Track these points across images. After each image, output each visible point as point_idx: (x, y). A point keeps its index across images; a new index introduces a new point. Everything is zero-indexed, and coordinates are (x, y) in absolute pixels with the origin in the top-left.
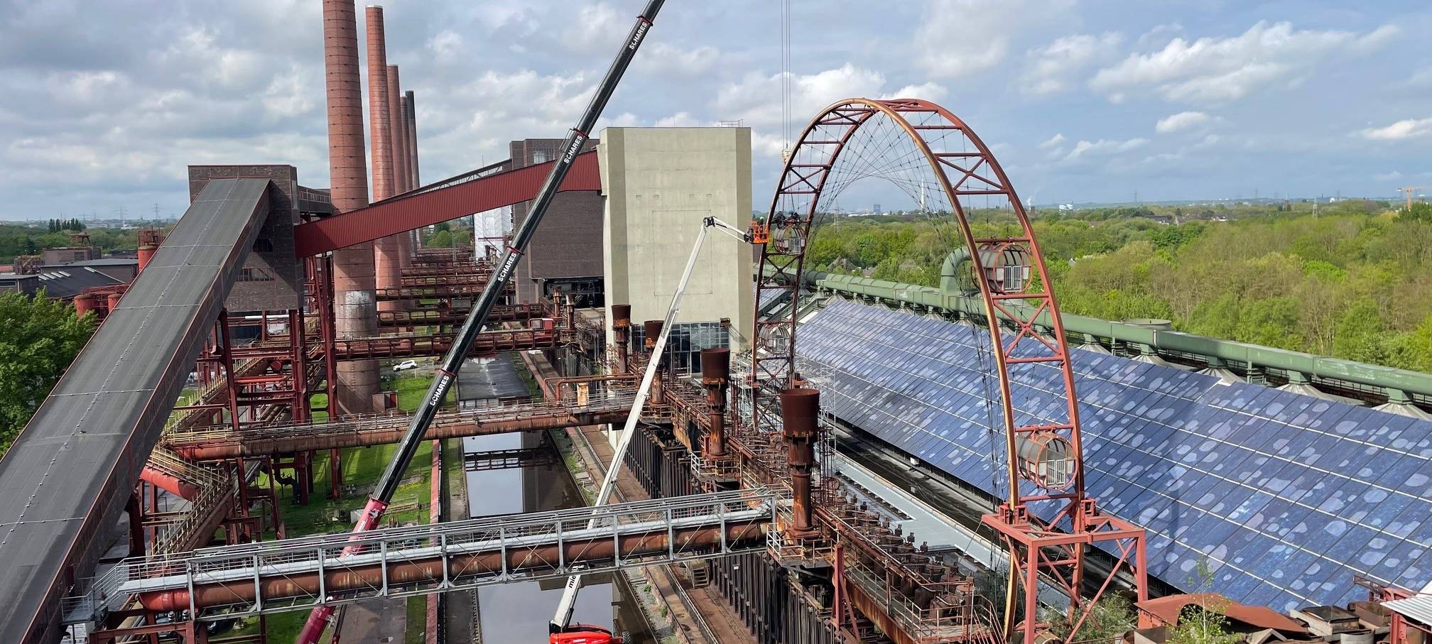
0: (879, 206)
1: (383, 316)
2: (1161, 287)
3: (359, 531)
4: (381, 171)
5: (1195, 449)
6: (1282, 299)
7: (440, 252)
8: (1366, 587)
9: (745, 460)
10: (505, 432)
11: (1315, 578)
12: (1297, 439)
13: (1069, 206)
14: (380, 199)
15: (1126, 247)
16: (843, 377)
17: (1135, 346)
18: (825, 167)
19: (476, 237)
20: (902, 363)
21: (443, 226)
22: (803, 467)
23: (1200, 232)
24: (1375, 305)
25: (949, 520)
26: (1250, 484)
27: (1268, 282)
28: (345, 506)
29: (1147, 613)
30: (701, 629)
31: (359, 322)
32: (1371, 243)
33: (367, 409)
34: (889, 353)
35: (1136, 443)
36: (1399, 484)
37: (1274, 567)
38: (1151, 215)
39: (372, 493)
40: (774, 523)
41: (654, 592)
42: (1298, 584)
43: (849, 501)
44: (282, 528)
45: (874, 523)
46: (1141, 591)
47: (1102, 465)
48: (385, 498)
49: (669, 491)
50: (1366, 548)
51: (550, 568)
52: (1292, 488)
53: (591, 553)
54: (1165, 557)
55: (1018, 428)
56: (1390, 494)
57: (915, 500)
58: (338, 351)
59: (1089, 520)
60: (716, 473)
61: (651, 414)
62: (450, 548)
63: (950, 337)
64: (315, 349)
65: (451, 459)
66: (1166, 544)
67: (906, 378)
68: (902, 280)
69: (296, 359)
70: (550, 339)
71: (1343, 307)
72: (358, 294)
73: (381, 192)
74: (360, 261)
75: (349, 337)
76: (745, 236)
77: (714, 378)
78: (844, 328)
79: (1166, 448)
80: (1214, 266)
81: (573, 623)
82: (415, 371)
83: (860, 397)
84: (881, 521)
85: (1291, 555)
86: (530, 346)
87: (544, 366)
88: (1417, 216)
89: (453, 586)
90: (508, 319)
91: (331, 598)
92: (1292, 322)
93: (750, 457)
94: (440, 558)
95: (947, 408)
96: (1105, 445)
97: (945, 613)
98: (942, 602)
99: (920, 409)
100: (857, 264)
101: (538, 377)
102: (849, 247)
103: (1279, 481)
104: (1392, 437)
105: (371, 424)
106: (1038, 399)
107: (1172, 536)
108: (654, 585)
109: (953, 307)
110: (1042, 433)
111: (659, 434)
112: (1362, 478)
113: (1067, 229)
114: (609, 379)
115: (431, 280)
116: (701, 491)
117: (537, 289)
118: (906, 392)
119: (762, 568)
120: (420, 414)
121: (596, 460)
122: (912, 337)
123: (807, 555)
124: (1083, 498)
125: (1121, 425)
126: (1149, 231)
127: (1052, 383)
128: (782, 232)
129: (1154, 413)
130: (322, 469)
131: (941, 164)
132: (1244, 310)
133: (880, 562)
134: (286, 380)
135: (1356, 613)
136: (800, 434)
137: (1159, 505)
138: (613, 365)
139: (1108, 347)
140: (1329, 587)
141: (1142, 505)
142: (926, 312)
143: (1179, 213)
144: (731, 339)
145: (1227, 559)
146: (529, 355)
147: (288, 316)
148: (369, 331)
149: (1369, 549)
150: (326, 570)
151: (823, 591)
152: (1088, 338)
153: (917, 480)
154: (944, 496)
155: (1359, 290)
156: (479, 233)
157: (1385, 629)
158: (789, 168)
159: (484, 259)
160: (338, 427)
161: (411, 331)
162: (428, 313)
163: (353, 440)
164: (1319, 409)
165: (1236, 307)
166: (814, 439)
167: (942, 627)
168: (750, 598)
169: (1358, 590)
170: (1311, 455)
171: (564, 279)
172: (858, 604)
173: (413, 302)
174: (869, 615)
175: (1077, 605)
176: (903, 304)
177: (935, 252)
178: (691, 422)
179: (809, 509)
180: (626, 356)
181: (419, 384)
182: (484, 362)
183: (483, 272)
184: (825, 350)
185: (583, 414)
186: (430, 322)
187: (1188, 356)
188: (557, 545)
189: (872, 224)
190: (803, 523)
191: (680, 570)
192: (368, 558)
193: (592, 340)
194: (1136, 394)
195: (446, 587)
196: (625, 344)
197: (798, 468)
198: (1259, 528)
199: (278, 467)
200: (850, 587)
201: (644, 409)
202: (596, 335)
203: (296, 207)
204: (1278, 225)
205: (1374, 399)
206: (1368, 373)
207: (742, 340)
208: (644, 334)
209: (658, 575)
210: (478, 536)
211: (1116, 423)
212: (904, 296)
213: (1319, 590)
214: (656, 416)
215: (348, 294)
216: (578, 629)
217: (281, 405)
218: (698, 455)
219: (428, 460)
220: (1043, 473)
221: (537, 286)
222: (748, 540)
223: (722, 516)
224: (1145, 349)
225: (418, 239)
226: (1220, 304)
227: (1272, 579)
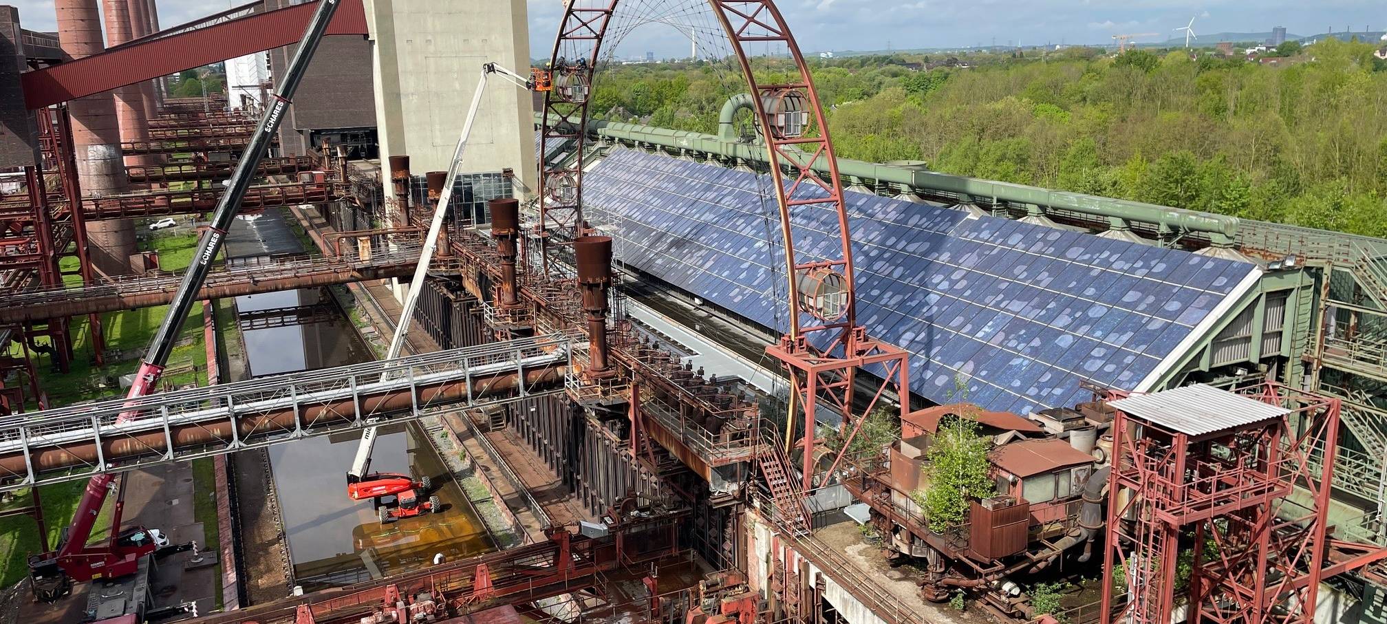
0: (652, 54)
1: (133, 171)
2: (912, 130)
3: (134, 396)
4: (114, 12)
5: (947, 278)
6: (1016, 140)
7: (188, 101)
8: (1090, 389)
9: (539, 307)
10: (283, 289)
11: (1046, 384)
12: (1033, 264)
13: (830, 54)
14: (116, 44)
15: (882, 93)
16: (629, 225)
17: (895, 186)
18: (607, 12)
19: (230, 86)
20: (684, 209)
21: (189, 74)
22: (598, 312)
23: (946, 78)
24: (1093, 144)
25: (732, 353)
26: (994, 306)
27: (1004, 125)
28: (113, 371)
29: (910, 424)
30: (501, 468)
31: (106, 178)
32: (1091, 87)
33: (127, 271)
34: (673, 200)
35: (896, 275)
36: (1116, 301)
37: (1013, 378)
38: (903, 63)
39: (144, 357)
40: (570, 366)
41: (451, 438)
42: (1033, 391)
43: (642, 342)
44: (44, 397)
45: (666, 360)
46: (903, 406)
47: (868, 296)
48: (160, 361)
49: (460, 342)
50: (1089, 357)
51: (346, 421)
52: (1029, 308)
53: (387, 405)
54: (921, 374)
55: (798, 266)
56: (1109, 309)
57: (701, 337)
58: (86, 211)
59: (860, 346)
60: (510, 322)
61: (439, 266)
62: (237, 408)
63: (729, 183)
64: (60, 208)
65: (223, 319)
66: (922, 363)
67: (689, 223)
68: (678, 127)
69: (39, 219)
70: (322, 193)
71: (1065, 146)
72: (101, 149)
73: (116, 37)
74: (101, 111)
75: (96, 194)
76: (527, 83)
77: (504, 229)
78: (627, 176)
79: (923, 278)
80: (958, 110)
81: (371, 472)
82: (174, 230)
83: (645, 243)
84: (672, 359)
85: (1027, 366)
86: (302, 201)
87: (317, 221)
88: (1130, 62)
89: (245, 445)
90: (274, 172)
91: (110, 465)
92: (1023, 161)
93: (544, 304)
94: (228, 419)
95: (728, 250)
96: (870, 278)
97: (734, 437)
98: (732, 427)
99: (703, 252)
100: (633, 112)
101: (312, 233)
102: (625, 96)
103: (1018, 302)
104: (1112, 260)
105: (133, 286)
106: (810, 238)
107: (928, 355)
108: (451, 431)
109: (731, 153)
110: (819, 270)
111: (448, 286)
112: (1087, 297)
113: (829, 76)
114: (390, 233)
115: (183, 132)
116: (494, 339)
117: (303, 141)
118: (689, 236)
119: (558, 408)
120: (190, 274)
121: (381, 314)
122: (693, 184)
123: (605, 393)
124: (854, 327)
125: (884, 259)
126: (902, 78)
127: (824, 223)
128: (566, 79)
129: (911, 248)
130: (80, 334)
131: (724, 9)
132: (984, 151)
133: (674, 395)
134: (29, 242)
135: (1082, 412)
136: (594, 280)
137: (916, 329)
138: (393, 218)
139: (872, 188)
140: (1058, 391)
141: (902, 329)
142: (706, 158)
143: (927, 60)
144: (515, 189)
145: (974, 372)
146: (300, 210)
147: (24, 173)
148: (118, 189)
149: (1092, 357)
150: (104, 438)
151: (619, 425)
152: (854, 180)
153: (701, 318)
154: (726, 331)
155: (1080, 130)
156: (232, 81)
157: (1106, 425)
158: (570, 12)
159: (241, 109)
160: (97, 291)
161: (164, 187)
162: (184, 168)
163: (114, 303)
164: (1053, 237)
165: (976, 148)
166: (607, 284)
167: (732, 449)
168: (548, 436)
169: (1082, 393)
170: (1045, 278)
171: (333, 130)
172: (654, 435)
173: (164, 156)
174: (664, 444)
175: (848, 421)
176: (683, 151)
177: (707, 100)
178: (480, 273)
179: (605, 350)
180: (407, 208)
181: (179, 243)
182: (250, 218)
183: (240, 123)
184: (609, 199)
185: (367, 269)
186: (186, 178)
187: (941, 194)
188: (352, 399)
189: (646, 72)
190: (599, 364)
191: (477, 415)
192: (148, 423)
193: (369, 193)
194: (898, 230)
195: (237, 447)
196: (406, 196)
197: (593, 312)
198: (1001, 344)
199: (31, 335)
200: (645, 418)
201: (431, 262)
202: (372, 188)
203: (21, 53)
204: (1012, 72)
205: (1097, 226)
206: (1094, 204)
207: (526, 190)
208: (425, 186)
209: (455, 421)
210: (267, 395)
211: (879, 257)
212: (684, 143)
213: (1050, 395)
214: (443, 269)
215: (90, 148)
216: (376, 477)
217: (27, 269)
218: (491, 305)
219: (199, 321)
220: (820, 305)
221: (302, 137)
222: (545, 383)
223: (519, 362)
224: (904, 188)
225: (163, 88)
226: (964, 145)
227: (1011, 388)
